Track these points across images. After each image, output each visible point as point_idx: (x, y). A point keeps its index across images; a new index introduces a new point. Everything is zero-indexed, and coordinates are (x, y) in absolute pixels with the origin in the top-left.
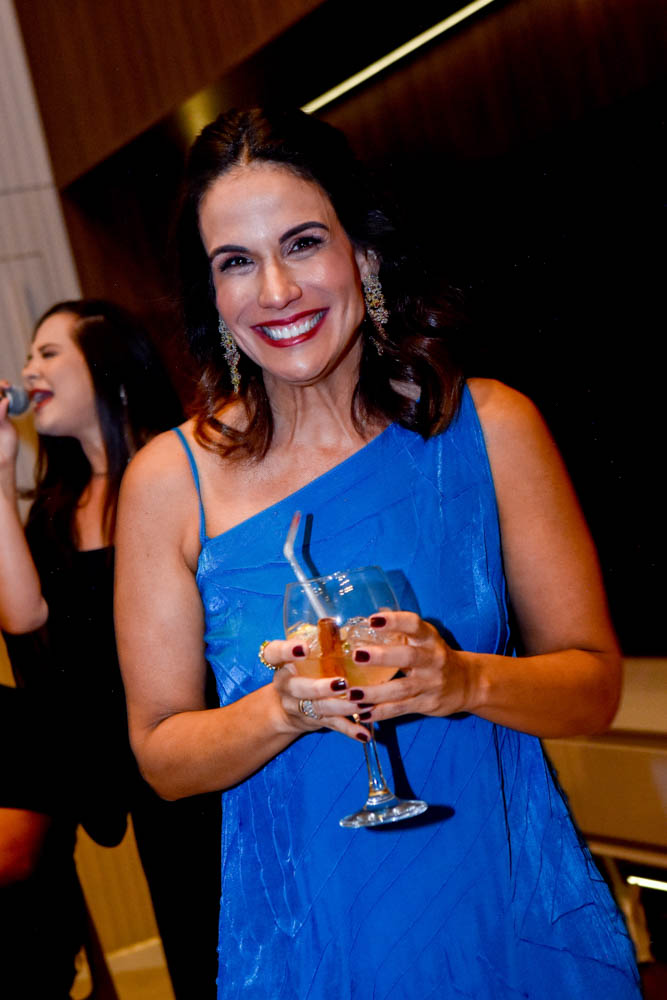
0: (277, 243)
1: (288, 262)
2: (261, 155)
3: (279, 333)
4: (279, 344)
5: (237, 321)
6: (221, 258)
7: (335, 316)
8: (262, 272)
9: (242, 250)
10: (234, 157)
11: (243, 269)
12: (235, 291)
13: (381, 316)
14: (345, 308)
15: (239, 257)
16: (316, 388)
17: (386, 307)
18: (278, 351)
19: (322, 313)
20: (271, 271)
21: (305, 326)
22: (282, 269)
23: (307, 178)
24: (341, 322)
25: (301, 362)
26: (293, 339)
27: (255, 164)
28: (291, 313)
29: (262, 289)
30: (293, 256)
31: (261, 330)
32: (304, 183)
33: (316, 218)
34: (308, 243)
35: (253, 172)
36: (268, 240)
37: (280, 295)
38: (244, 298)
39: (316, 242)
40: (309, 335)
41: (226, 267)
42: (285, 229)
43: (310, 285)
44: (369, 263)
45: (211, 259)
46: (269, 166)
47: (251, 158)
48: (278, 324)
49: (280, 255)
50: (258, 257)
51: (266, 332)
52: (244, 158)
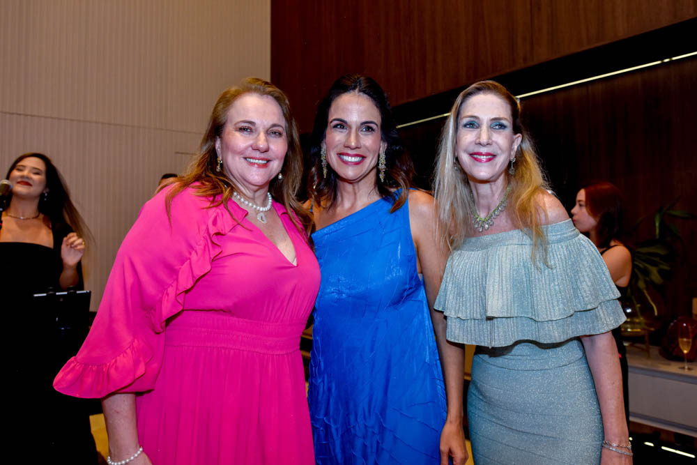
0: (359, 124)
2: (364, 92)
3: (346, 158)
4: (346, 163)
5: (333, 149)
6: (336, 122)
8: (349, 134)
10: (354, 89)
11: (341, 130)
12: (336, 137)
13: (382, 167)
14: (372, 159)
15: (342, 124)
16: (354, 186)
17: (385, 165)
18: (344, 165)
19: (363, 157)
20: (353, 135)
21: (357, 159)
22: (357, 136)
23: (377, 107)
24: (370, 162)
26: (351, 162)
27: (361, 94)
28: (354, 152)
29: (348, 139)
30: (363, 133)
31: (340, 155)
32: (375, 108)
33: (375, 121)
34: (369, 129)
35: (359, 95)
36: (356, 122)
37: (353, 144)
38: (339, 141)
39: (373, 130)
40: (357, 164)
41: (335, 126)
42: (364, 120)
43: (364, 146)
44: (383, 147)
45: (331, 122)
46: (365, 96)
47: (360, 91)
48: (348, 155)
49: (359, 129)
50: (350, 127)
51: (341, 156)
52: (357, 90)
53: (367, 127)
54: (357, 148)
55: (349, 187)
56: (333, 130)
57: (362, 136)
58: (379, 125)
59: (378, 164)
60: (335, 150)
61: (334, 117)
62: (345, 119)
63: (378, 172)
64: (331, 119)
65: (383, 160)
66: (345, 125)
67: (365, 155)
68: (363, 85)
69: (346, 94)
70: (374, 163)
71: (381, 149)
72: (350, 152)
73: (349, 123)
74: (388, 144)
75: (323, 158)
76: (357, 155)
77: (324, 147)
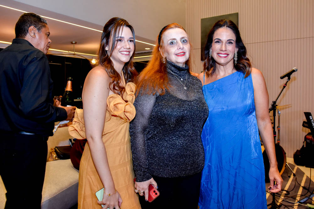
0: (226, 41)
2: (229, 27)
3: (221, 55)
4: (221, 57)
5: (215, 51)
6: (216, 40)
7: (230, 56)
8: (222, 45)
10: (224, 26)
11: (219, 43)
12: (216, 47)
13: (236, 59)
14: (232, 56)
15: (219, 41)
16: (224, 67)
19: (228, 55)
20: (224, 45)
21: (225, 55)
22: (225, 45)
26: (223, 57)
27: (227, 28)
28: (224, 52)
29: (221, 47)
31: (218, 54)
32: (233, 33)
33: (233, 39)
34: (230, 43)
35: (226, 29)
36: (225, 40)
37: (224, 49)
38: (218, 48)
39: (232, 43)
40: (225, 57)
41: (216, 42)
42: (228, 39)
44: (236, 50)
45: (215, 40)
46: (229, 29)
47: (227, 27)
48: (221, 54)
49: (226, 43)
50: (222, 42)
52: (226, 26)
53: (230, 42)
55: (222, 67)
56: (215, 43)
57: (227, 45)
58: (235, 41)
59: (234, 57)
60: (216, 52)
61: (215, 38)
62: (220, 39)
63: (234, 61)
65: (236, 56)
68: (228, 24)
69: (221, 28)
70: (232, 57)
71: (236, 51)
73: (222, 40)
74: (239, 48)
75: (210, 55)
76: (225, 54)
77: (211, 50)
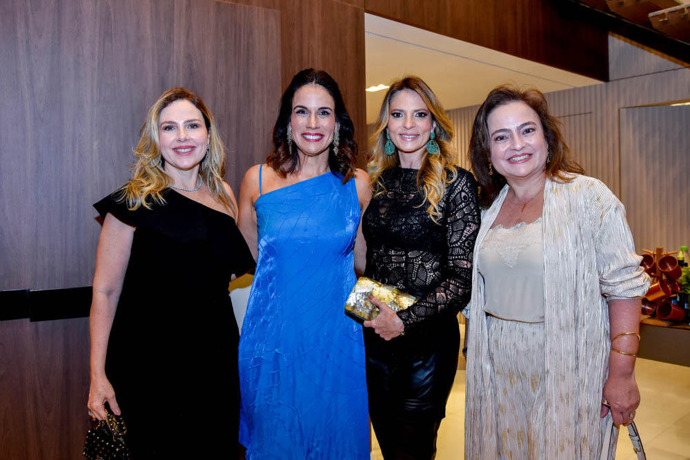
0: (317, 109)
1: (318, 117)
2: (320, 83)
3: (308, 137)
4: (308, 140)
6: (298, 109)
7: (325, 139)
8: (310, 117)
9: (306, 108)
10: (312, 81)
11: (304, 115)
12: (299, 121)
13: (336, 144)
14: (329, 137)
15: (303, 110)
17: (339, 141)
18: (307, 142)
19: (322, 136)
20: (313, 118)
21: (317, 137)
22: (316, 118)
23: (331, 95)
24: (327, 140)
25: (313, 148)
26: (312, 139)
27: (318, 85)
28: (314, 132)
29: (309, 122)
30: (320, 116)
31: (303, 134)
32: (329, 96)
33: (330, 107)
34: (325, 113)
35: (316, 87)
36: (315, 108)
37: (313, 126)
38: (302, 123)
39: (328, 113)
40: (317, 140)
41: (298, 112)
42: (321, 106)
43: (322, 126)
44: (337, 127)
45: (295, 108)
46: (321, 86)
47: (316, 83)
48: (310, 134)
49: (317, 114)
50: (310, 112)
51: (305, 136)
52: (314, 82)
53: (323, 112)
54: (316, 128)
56: (297, 115)
58: (333, 109)
59: (333, 142)
60: (299, 131)
61: (297, 105)
62: (306, 106)
64: (294, 106)
65: (337, 138)
66: (305, 110)
67: (323, 134)
68: (319, 77)
69: (305, 85)
70: (330, 140)
71: (336, 128)
72: (312, 132)
73: (309, 109)
74: (341, 124)
75: (289, 138)
76: (317, 134)
77: (290, 129)
